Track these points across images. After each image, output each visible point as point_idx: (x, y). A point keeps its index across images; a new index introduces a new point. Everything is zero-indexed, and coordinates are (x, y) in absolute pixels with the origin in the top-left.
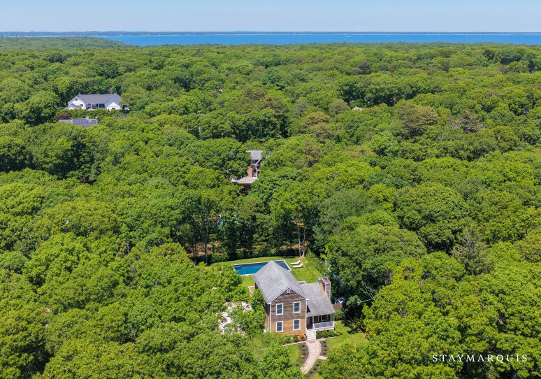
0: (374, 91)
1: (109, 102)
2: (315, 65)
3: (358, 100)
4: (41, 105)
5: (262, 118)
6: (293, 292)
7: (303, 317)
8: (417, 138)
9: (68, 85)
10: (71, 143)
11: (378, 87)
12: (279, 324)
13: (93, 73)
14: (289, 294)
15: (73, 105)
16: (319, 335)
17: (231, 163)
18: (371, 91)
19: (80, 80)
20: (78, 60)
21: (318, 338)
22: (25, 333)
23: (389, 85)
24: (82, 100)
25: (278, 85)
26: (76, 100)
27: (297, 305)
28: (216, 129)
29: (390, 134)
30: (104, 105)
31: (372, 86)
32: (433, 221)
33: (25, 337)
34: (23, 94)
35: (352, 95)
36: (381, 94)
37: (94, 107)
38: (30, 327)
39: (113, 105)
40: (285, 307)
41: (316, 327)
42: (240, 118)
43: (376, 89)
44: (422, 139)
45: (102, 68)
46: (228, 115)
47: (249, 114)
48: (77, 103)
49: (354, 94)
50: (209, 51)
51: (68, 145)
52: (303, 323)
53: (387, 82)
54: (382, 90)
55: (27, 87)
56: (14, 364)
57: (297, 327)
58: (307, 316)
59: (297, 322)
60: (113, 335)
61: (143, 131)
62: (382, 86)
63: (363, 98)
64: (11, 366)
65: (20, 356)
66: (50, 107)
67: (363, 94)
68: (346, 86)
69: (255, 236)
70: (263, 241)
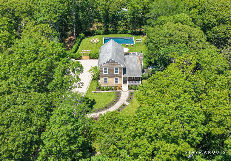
6: (114, 62)
7: (121, 77)
14: (111, 62)
16: (130, 88)
21: (128, 89)
32: (223, 23)
40: (109, 70)
41: (129, 83)
52: (121, 80)
57: (117, 82)
58: (123, 76)
59: (117, 79)
69: (119, 22)
70: (124, 25)
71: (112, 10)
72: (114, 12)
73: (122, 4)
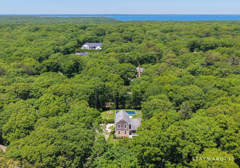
0: (204, 45)
1: (97, 46)
2: (186, 32)
3: (197, 49)
4: (69, 47)
5: (150, 55)
6: (124, 121)
8: (210, 66)
9: (83, 39)
10: (74, 62)
11: (206, 43)
12: (119, 132)
13: (94, 34)
14: (122, 121)
15: (84, 47)
17: (128, 73)
18: (203, 45)
19: (88, 37)
20: (90, 28)
22: (28, 124)
23: (211, 43)
24: (88, 45)
25: (164, 41)
26: (85, 45)
27: (126, 125)
28: (131, 59)
29: (199, 64)
30: (95, 47)
31: (204, 43)
32: (188, 100)
33: (28, 125)
34: (66, 42)
35: (194, 46)
36: (207, 46)
37: (92, 48)
38: (30, 122)
39: (98, 48)
40: (121, 126)
41: (133, 134)
42: (141, 55)
43: (205, 44)
44: (212, 67)
45: (98, 32)
46: (137, 54)
47: (145, 54)
48: (86, 46)
49: (196, 46)
50: (145, 25)
51: (73, 63)
52: (128, 132)
53: (210, 41)
54: (208, 45)
55: (67, 39)
56: (24, 132)
57: (125, 133)
58: (129, 130)
59: (125, 132)
60: (52, 126)
61: (101, 59)
62: (208, 43)
63: (199, 48)
64: (23, 133)
65: (26, 130)
66: (73, 48)
67: (200, 46)
68: (192, 42)
69: (126, 101)
70: (129, 103)
71: (121, 93)
72: (123, 95)
73: (128, 90)
